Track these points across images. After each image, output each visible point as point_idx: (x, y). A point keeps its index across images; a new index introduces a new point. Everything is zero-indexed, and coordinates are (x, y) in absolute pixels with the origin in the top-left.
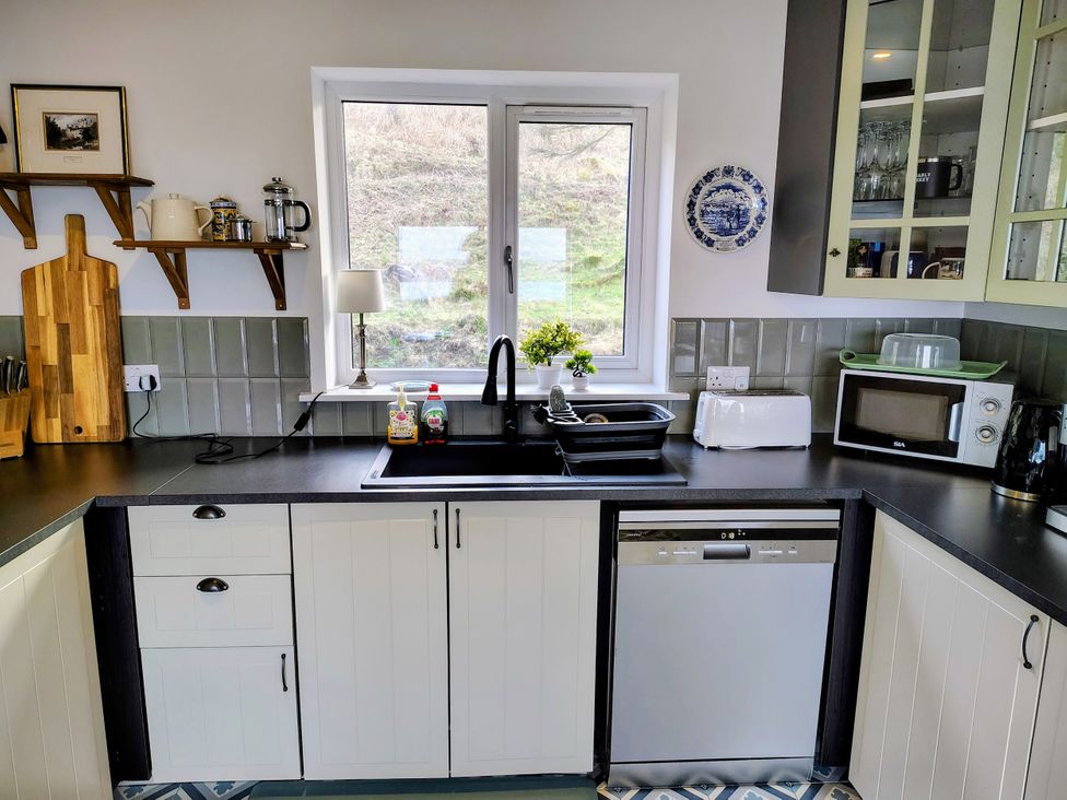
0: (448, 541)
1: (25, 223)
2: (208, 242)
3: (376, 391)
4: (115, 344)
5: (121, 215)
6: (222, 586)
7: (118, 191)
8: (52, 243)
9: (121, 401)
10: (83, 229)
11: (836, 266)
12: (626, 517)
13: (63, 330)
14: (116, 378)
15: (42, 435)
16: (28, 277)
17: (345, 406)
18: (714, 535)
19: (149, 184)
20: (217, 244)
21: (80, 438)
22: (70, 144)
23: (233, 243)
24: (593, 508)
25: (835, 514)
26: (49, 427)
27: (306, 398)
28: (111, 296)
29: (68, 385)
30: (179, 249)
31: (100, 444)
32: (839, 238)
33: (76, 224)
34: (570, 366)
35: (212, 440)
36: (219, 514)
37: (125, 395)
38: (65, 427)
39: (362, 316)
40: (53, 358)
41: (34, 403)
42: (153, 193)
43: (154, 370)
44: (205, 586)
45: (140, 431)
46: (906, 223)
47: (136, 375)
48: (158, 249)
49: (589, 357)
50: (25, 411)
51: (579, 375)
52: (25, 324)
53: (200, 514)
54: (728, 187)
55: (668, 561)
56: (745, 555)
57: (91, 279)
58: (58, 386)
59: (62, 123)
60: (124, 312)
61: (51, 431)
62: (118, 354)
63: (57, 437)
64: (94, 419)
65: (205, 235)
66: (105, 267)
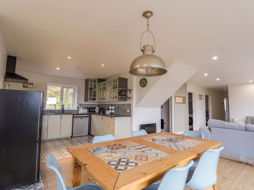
0: (61, 118)
11: (89, 100)
12: (74, 116)
18: (80, 117)
24: (72, 115)
25: (89, 115)
32: (89, 98)
46: (93, 97)
55: (78, 119)
56: (83, 118)
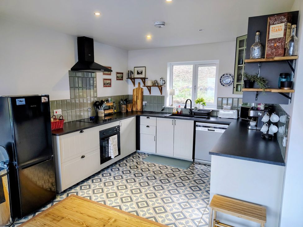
0: (174, 124)
1: (134, 83)
2: (153, 86)
3: (173, 107)
4: (142, 98)
5: (144, 83)
6: (149, 127)
7: (144, 80)
8: (137, 86)
9: (142, 106)
10: (140, 84)
11: (235, 89)
12: (197, 123)
13: (137, 96)
14: (142, 103)
15: (133, 110)
16: (134, 90)
17: (169, 108)
18: (209, 127)
19: (148, 78)
20: (154, 86)
21: (137, 110)
22: (139, 74)
23: (156, 86)
24: (193, 122)
26: (134, 108)
27: (163, 107)
28: (142, 92)
29: (137, 104)
30: (150, 87)
31: (139, 111)
33: (139, 83)
34: (202, 104)
35: (152, 112)
36: (149, 118)
37: (143, 105)
38: (136, 109)
39: (172, 96)
40: (135, 100)
41: (133, 106)
42: (148, 79)
43: (146, 102)
44: (147, 126)
45: (144, 110)
46: (242, 83)
47: (144, 103)
48: (147, 87)
49: (205, 103)
50: (132, 106)
51: (203, 106)
52: (133, 96)
53: (147, 118)
54: (227, 76)
56: (214, 131)
57: (140, 90)
58: (136, 104)
59: (139, 71)
60: (144, 95)
61: (134, 109)
62: (142, 100)
63: (135, 110)
64: (139, 108)
65: (153, 85)
66: (142, 88)
